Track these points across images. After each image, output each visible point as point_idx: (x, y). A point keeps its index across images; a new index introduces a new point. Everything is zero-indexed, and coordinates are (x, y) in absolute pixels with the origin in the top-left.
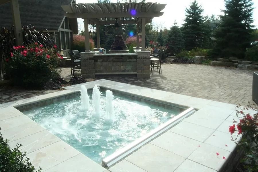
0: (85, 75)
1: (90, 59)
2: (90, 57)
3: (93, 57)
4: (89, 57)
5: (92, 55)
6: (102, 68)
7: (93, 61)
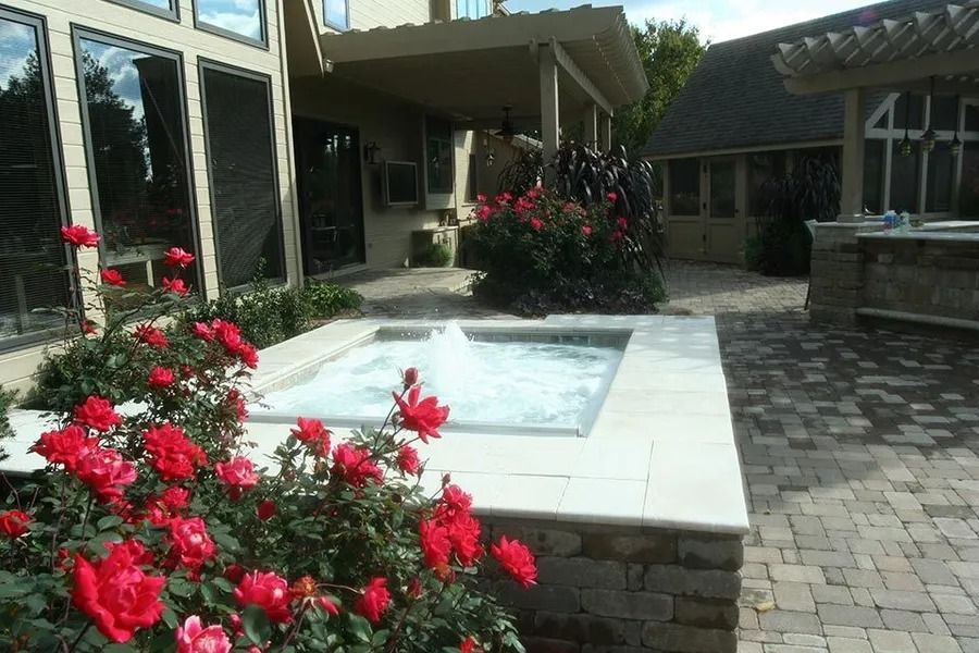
0: (821, 307)
1: (846, 248)
2: (847, 241)
3: (856, 242)
4: (840, 240)
5: (851, 232)
6: (890, 292)
7: (854, 257)
